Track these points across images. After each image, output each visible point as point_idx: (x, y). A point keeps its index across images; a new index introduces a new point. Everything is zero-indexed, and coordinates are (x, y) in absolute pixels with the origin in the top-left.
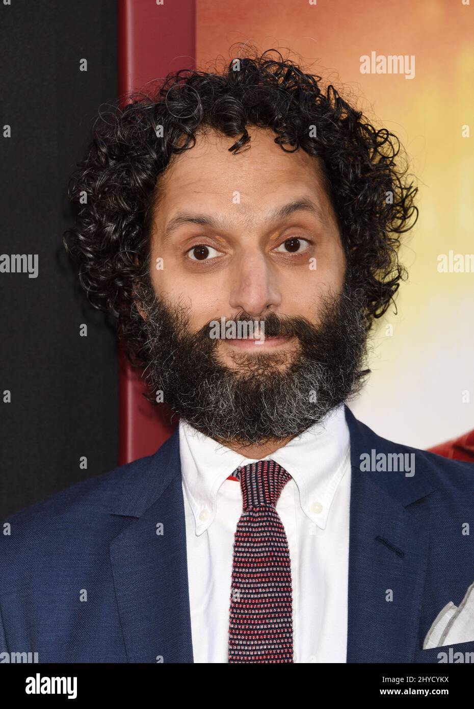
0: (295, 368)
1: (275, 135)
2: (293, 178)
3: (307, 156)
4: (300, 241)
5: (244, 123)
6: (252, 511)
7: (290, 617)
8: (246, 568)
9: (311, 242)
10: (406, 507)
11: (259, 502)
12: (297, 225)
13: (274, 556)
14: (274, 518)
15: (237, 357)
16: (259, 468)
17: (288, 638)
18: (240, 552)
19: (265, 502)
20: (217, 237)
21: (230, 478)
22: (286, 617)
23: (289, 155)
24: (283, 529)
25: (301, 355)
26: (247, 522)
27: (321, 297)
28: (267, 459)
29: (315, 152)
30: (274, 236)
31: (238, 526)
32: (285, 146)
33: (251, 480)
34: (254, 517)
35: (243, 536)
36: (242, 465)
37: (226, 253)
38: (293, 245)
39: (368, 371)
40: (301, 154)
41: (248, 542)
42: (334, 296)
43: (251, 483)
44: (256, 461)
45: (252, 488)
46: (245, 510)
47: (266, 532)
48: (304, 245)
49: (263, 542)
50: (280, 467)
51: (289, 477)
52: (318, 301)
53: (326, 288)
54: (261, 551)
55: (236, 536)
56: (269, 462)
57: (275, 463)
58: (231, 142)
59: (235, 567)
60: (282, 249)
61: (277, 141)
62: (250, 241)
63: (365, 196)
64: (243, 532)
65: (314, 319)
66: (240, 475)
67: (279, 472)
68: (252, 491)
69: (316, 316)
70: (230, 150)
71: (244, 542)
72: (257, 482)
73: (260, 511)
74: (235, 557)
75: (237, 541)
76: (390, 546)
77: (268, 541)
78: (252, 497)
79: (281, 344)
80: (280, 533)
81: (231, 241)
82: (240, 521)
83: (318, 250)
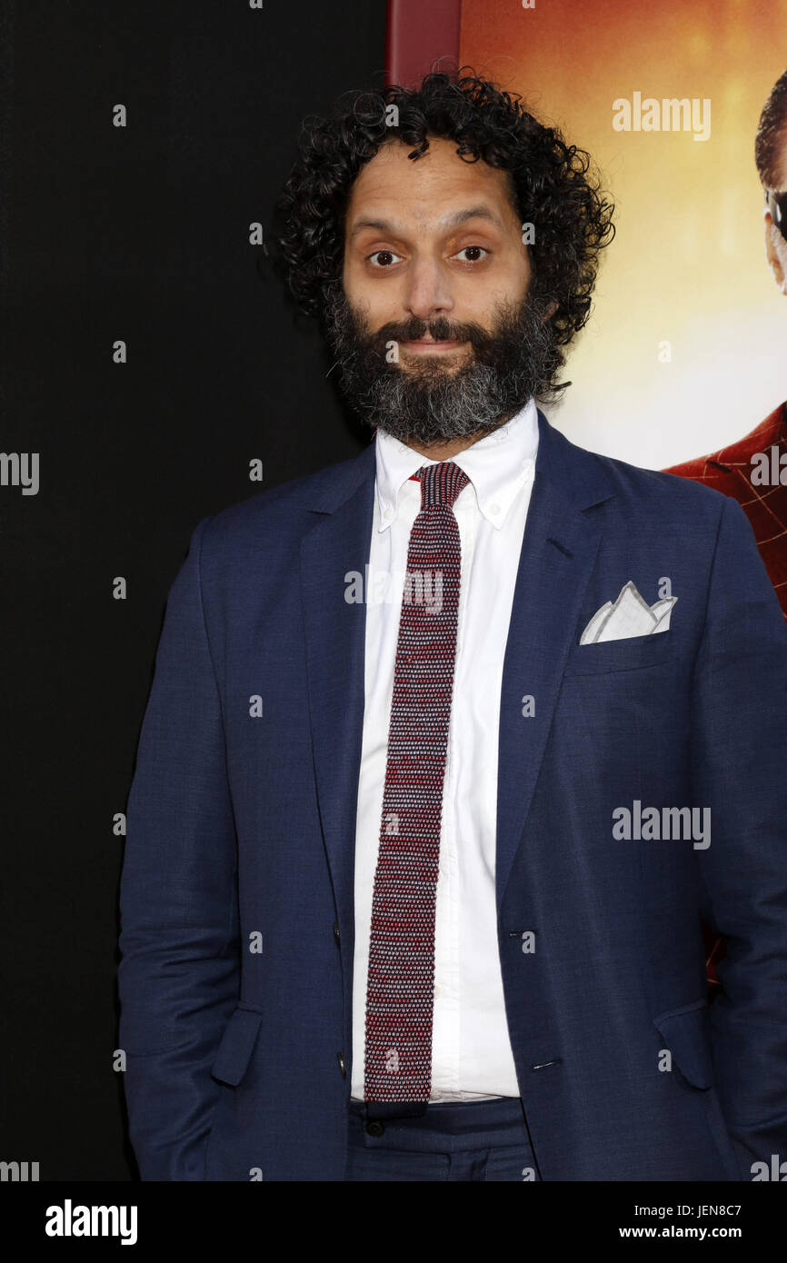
0: (466, 372)
1: (458, 146)
2: (471, 187)
3: (487, 167)
4: (481, 251)
5: (424, 132)
6: (428, 510)
7: (456, 611)
8: (418, 563)
9: (488, 251)
10: (582, 512)
11: (435, 502)
12: (474, 233)
13: (445, 553)
14: (451, 517)
15: (408, 359)
16: (439, 469)
17: (452, 630)
18: (413, 549)
19: (440, 502)
20: (396, 242)
21: (412, 478)
22: (452, 610)
23: (471, 165)
24: (457, 528)
25: (471, 359)
26: (423, 520)
27: (496, 304)
28: (448, 461)
29: (496, 164)
30: (451, 243)
31: (415, 524)
32: (466, 157)
33: (429, 480)
34: (429, 516)
35: (417, 533)
36: (425, 467)
37: (405, 258)
38: (473, 253)
39: (568, 384)
40: (482, 165)
41: (422, 539)
42: (510, 303)
43: (429, 483)
44: (437, 463)
45: (429, 488)
46: (422, 509)
47: (439, 530)
48: (483, 254)
49: (435, 540)
50: (460, 469)
51: (468, 480)
52: (492, 308)
53: (501, 296)
54: (433, 547)
55: (412, 533)
56: (449, 464)
57: (455, 465)
58: (411, 150)
59: (409, 562)
60: (462, 256)
61: (458, 152)
62: (426, 247)
63: (547, 210)
64: (418, 529)
65: (488, 325)
66: (421, 476)
67: (458, 474)
68: (429, 491)
69: (490, 322)
70: (411, 157)
71: (418, 539)
72: (434, 482)
73: (435, 510)
74: (409, 553)
75: (412, 538)
76: (561, 549)
77: (440, 538)
78: (429, 496)
79: (453, 348)
80: (453, 531)
81: (407, 246)
82: (417, 520)
83: (496, 258)
